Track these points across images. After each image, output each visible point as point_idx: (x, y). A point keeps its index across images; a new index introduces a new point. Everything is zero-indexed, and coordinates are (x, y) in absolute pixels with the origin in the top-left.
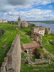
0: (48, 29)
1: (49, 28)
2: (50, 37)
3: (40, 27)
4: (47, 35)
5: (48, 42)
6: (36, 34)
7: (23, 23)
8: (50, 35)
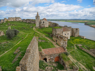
0: (75, 30)
1: (77, 29)
2: (78, 40)
3: (65, 27)
4: (74, 37)
5: (75, 47)
6: (59, 36)
7: (42, 21)
8: (78, 39)
